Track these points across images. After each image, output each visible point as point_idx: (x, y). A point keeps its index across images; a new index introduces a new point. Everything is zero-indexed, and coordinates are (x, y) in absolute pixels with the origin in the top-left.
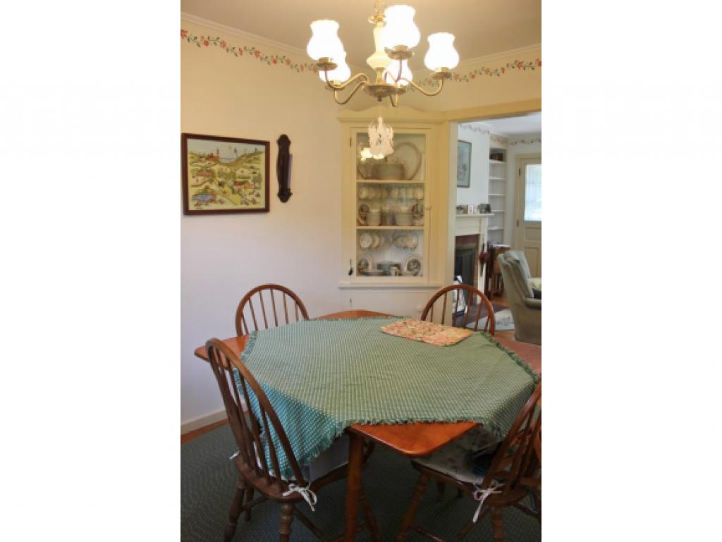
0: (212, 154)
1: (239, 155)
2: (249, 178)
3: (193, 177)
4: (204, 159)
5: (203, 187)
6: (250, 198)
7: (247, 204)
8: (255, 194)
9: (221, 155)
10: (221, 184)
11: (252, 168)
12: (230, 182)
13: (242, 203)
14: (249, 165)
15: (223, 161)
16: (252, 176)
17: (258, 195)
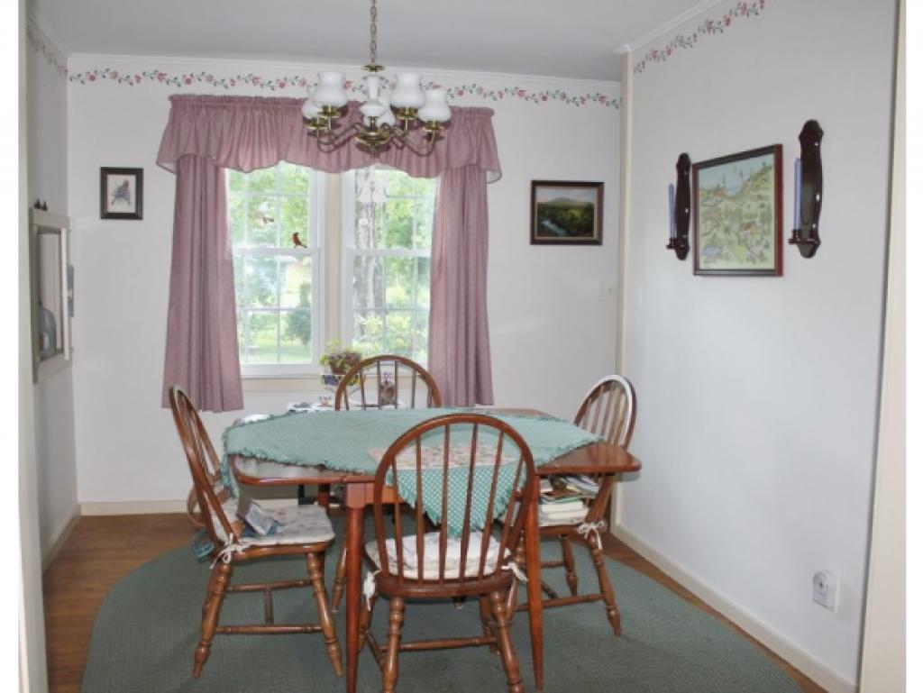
0: (719, 186)
1: (746, 177)
2: (755, 216)
3: (704, 223)
4: (711, 195)
5: (711, 235)
6: (757, 250)
7: (754, 261)
8: (764, 242)
9: (728, 185)
10: (727, 230)
11: (760, 197)
12: (736, 226)
13: (748, 260)
14: (756, 194)
15: (729, 193)
16: (759, 212)
17: (767, 246)
